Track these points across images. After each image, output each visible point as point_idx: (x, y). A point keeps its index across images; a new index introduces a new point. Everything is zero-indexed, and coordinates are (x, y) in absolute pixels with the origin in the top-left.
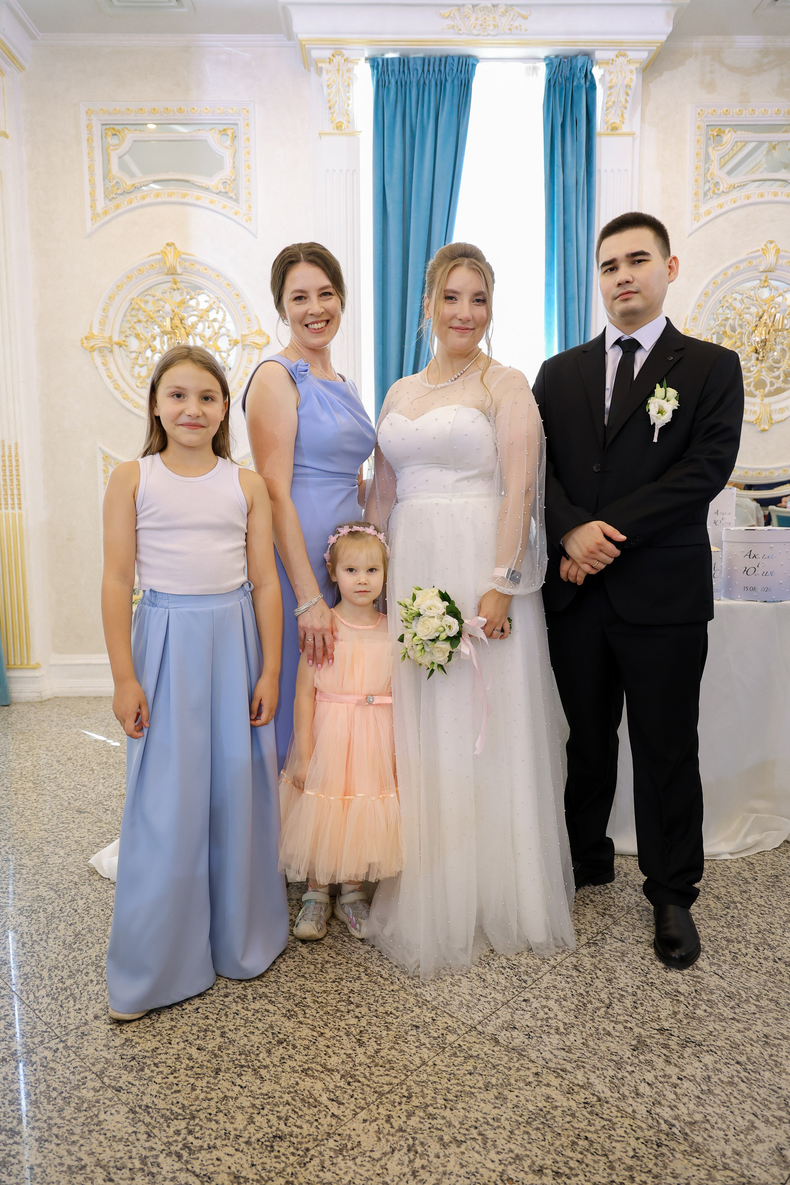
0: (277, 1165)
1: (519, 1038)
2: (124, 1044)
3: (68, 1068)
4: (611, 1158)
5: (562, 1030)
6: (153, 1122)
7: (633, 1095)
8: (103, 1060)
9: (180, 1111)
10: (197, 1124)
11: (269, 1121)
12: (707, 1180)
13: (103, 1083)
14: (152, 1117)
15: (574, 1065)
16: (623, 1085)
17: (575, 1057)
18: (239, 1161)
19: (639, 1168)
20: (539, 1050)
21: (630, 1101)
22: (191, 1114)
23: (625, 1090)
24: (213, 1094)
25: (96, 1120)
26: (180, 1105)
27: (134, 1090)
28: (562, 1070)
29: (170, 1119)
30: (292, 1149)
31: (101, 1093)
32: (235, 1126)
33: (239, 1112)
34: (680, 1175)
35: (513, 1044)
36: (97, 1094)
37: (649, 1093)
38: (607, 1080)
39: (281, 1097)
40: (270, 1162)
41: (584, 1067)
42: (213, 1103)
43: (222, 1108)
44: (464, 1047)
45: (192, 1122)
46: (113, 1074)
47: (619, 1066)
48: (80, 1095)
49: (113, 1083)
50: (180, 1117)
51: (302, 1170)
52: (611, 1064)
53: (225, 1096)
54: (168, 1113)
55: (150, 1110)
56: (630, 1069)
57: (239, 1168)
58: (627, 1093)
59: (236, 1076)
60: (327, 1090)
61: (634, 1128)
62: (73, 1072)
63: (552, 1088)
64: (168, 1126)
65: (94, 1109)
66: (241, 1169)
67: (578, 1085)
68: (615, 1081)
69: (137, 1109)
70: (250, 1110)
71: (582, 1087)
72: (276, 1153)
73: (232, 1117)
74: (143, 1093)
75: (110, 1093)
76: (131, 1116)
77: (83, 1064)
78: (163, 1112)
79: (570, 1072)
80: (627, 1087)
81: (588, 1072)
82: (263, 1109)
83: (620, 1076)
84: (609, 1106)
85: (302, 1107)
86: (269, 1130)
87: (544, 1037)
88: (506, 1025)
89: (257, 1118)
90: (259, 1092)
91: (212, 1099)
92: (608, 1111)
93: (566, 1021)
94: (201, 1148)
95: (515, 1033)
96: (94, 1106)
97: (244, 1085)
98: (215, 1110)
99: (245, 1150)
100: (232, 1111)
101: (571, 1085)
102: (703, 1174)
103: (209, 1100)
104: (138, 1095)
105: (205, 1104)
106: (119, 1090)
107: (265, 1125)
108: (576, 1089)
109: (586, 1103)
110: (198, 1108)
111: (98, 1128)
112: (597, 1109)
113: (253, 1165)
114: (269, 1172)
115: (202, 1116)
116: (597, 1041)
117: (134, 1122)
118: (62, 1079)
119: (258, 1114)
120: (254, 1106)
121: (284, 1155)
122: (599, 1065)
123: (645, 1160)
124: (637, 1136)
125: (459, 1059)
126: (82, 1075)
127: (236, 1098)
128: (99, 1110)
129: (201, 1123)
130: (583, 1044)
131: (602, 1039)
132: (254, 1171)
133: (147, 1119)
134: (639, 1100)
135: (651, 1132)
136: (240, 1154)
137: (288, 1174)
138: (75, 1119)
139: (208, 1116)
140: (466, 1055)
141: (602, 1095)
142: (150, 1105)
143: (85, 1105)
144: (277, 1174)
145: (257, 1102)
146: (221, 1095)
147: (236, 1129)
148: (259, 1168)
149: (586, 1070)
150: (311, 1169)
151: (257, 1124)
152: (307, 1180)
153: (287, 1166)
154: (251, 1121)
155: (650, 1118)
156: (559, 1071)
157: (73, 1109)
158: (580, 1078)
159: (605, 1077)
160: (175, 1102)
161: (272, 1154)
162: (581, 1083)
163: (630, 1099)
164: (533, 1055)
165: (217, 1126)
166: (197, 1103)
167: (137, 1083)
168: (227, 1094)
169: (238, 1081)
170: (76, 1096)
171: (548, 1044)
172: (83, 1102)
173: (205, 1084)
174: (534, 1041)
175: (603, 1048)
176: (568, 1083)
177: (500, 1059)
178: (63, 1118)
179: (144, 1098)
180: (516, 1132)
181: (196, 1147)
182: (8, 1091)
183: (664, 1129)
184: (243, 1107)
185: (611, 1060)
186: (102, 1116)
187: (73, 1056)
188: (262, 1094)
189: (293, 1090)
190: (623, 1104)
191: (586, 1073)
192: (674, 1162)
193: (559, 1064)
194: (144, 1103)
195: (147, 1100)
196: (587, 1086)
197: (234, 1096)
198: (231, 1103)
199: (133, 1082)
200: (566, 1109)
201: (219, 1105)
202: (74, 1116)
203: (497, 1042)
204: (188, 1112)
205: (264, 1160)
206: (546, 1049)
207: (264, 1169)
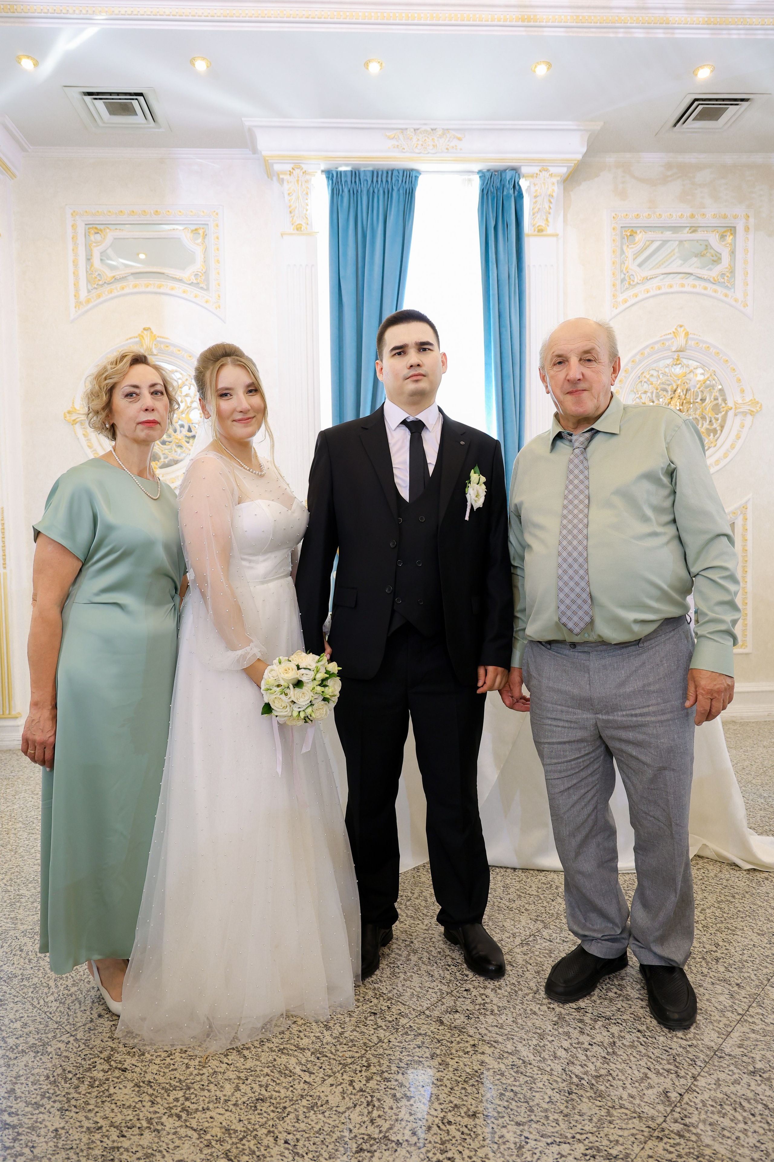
0: (260, 1120)
1: (460, 1019)
2: (126, 1036)
3: (80, 1055)
4: (531, 1103)
5: (496, 1011)
6: (155, 1093)
7: (552, 1058)
8: (109, 1048)
9: (178, 1084)
10: (193, 1093)
11: (252, 1088)
12: (606, 1116)
13: (110, 1066)
14: (154, 1090)
15: (505, 1038)
16: (544, 1051)
17: (506, 1032)
18: (229, 1118)
19: (553, 1110)
20: (476, 1028)
21: (549, 1062)
22: (187, 1085)
23: (545, 1055)
24: (205, 1070)
25: (107, 1094)
26: (177, 1080)
27: (137, 1070)
28: (495, 1042)
29: (170, 1090)
30: (272, 1108)
31: (110, 1073)
32: (224, 1093)
33: (227, 1083)
34: (585, 1114)
35: (456, 1023)
36: (106, 1074)
37: (565, 1056)
38: (531, 1048)
39: (262, 1071)
40: (254, 1118)
41: (513, 1039)
42: (205, 1077)
43: (213, 1080)
44: (414, 1028)
45: (188, 1092)
46: (119, 1059)
47: (542, 1037)
48: (91, 1075)
49: (120, 1066)
50: (177, 1089)
51: (281, 1122)
52: (535, 1036)
53: (215, 1072)
54: (168, 1086)
55: (152, 1084)
56: (550, 1039)
57: (229, 1123)
58: (547, 1057)
59: (223, 1056)
60: (301, 1064)
61: (551, 1082)
62: (84, 1059)
63: (486, 1055)
64: (168, 1096)
65: (105, 1085)
66: (230, 1124)
67: (507, 1052)
68: (538, 1048)
69: (141, 1084)
70: (237, 1081)
71: (510, 1053)
72: (259, 1111)
73: (222, 1087)
74: (146, 1072)
75: (117, 1073)
76: (137, 1089)
77: (92, 1052)
78: (163, 1085)
79: (501, 1043)
80: (547, 1052)
81: (516, 1043)
82: (247, 1080)
83: (542, 1044)
84: (532, 1066)
85: (280, 1077)
86: (253, 1095)
87: (481, 1017)
88: (449, 1010)
89: (243, 1087)
90: (243, 1067)
91: (204, 1074)
92: (531, 1071)
93: (500, 1005)
94: (197, 1110)
95: (457, 1016)
96: (105, 1083)
97: (230, 1063)
98: (207, 1082)
99: (234, 1110)
100: (221, 1083)
101: (502, 1052)
102: (603, 1112)
103: (202, 1075)
104: (141, 1074)
105: (198, 1078)
106: (124, 1070)
107: (248, 1091)
108: (506, 1055)
109: (513, 1065)
110: (193, 1081)
111: (109, 1099)
112: (522, 1069)
113: (240, 1121)
114: (254, 1125)
115: (196, 1087)
116: (525, 1019)
117: (140, 1093)
118: (75, 1064)
119: (243, 1083)
120: (239, 1078)
121: (265, 1112)
122: (525, 1037)
123: (558, 1104)
124: (553, 1087)
125: (410, 1037)
126: (92, 1060)
127: (224, 1073)
128: (109, 1086)
129: (195, 1092)
130: (513, 1021)
131: (529, 1017)
132: (242, 1125)
133: (150, 1091)
134: (556, 1062)
135: (565, 1084)
136: (229, 1113)
137: (269, 1126)
138: (89, 1093)
139: (201, 1087)
140: (416, 1033)
141: (527, 1059)
142: (152, 1080)
143: (97, 1083)
144: (260, 1126)
145: (242, 1075)
146: (211, 1071)
147: (225, 1096)
148: (246, 1122)
149: (514, 1041)
150: (288, 1122)
151: (243, 1091)
152: (285, 1130)
153: (268, 1120)
154: (237, 1089)
155: (564, 1074)
156: (492, 1043)
157: (87, 1086)
158: (510, 1047)
159: (530, 1046)
160: (173, 1077)
161: (256, 1112)
162: (510, 1051)
163: (549, 1061)
164: (471, 1031)
165: (209, 1094)
166: (191, 1077)
167: (139, 1064)
168: (217, 1070)
169: (225, 1060)
170: (89, 1076)
171: (484, 1022)
172: (95, 1081)
173: (197, 1063)
174: (472, 1021)
175: (529, 1024)
176: (499, 1051)
177: (444, 1035)
178: (80, 1093)
179: (146, 1075)
180: (456, 1088)
181: (192, 1110)
182: (29, 1075)
183: (575, 1081)
184: (230, 1079)
185: (535, 1033)
186: (112, 1091)
187: (83, 1046)
188: (245, 1069)
189: (272, 1065)
190: (543, 1065)
191: (514, 1043)
192: (581, 1104)
193: (492, 1037)
194: (147, 1079)
195: (149, 1077)
196: (515, 1052)
197: (223, 1071)
198: (220, 1076)
199: (136, 1064)
200: (497, 1071)
201: (210, 1078)
202: (88, 1091)
203: (442, 1023)
204: (184, 1084)
205: (250, 1117)
206: (482, 1026)
207: (249, 1123)
